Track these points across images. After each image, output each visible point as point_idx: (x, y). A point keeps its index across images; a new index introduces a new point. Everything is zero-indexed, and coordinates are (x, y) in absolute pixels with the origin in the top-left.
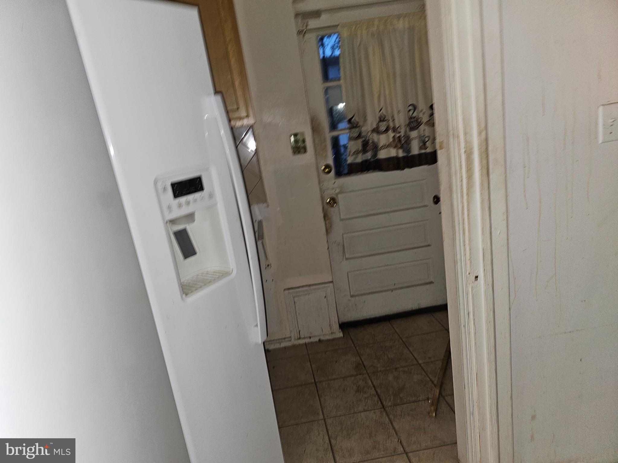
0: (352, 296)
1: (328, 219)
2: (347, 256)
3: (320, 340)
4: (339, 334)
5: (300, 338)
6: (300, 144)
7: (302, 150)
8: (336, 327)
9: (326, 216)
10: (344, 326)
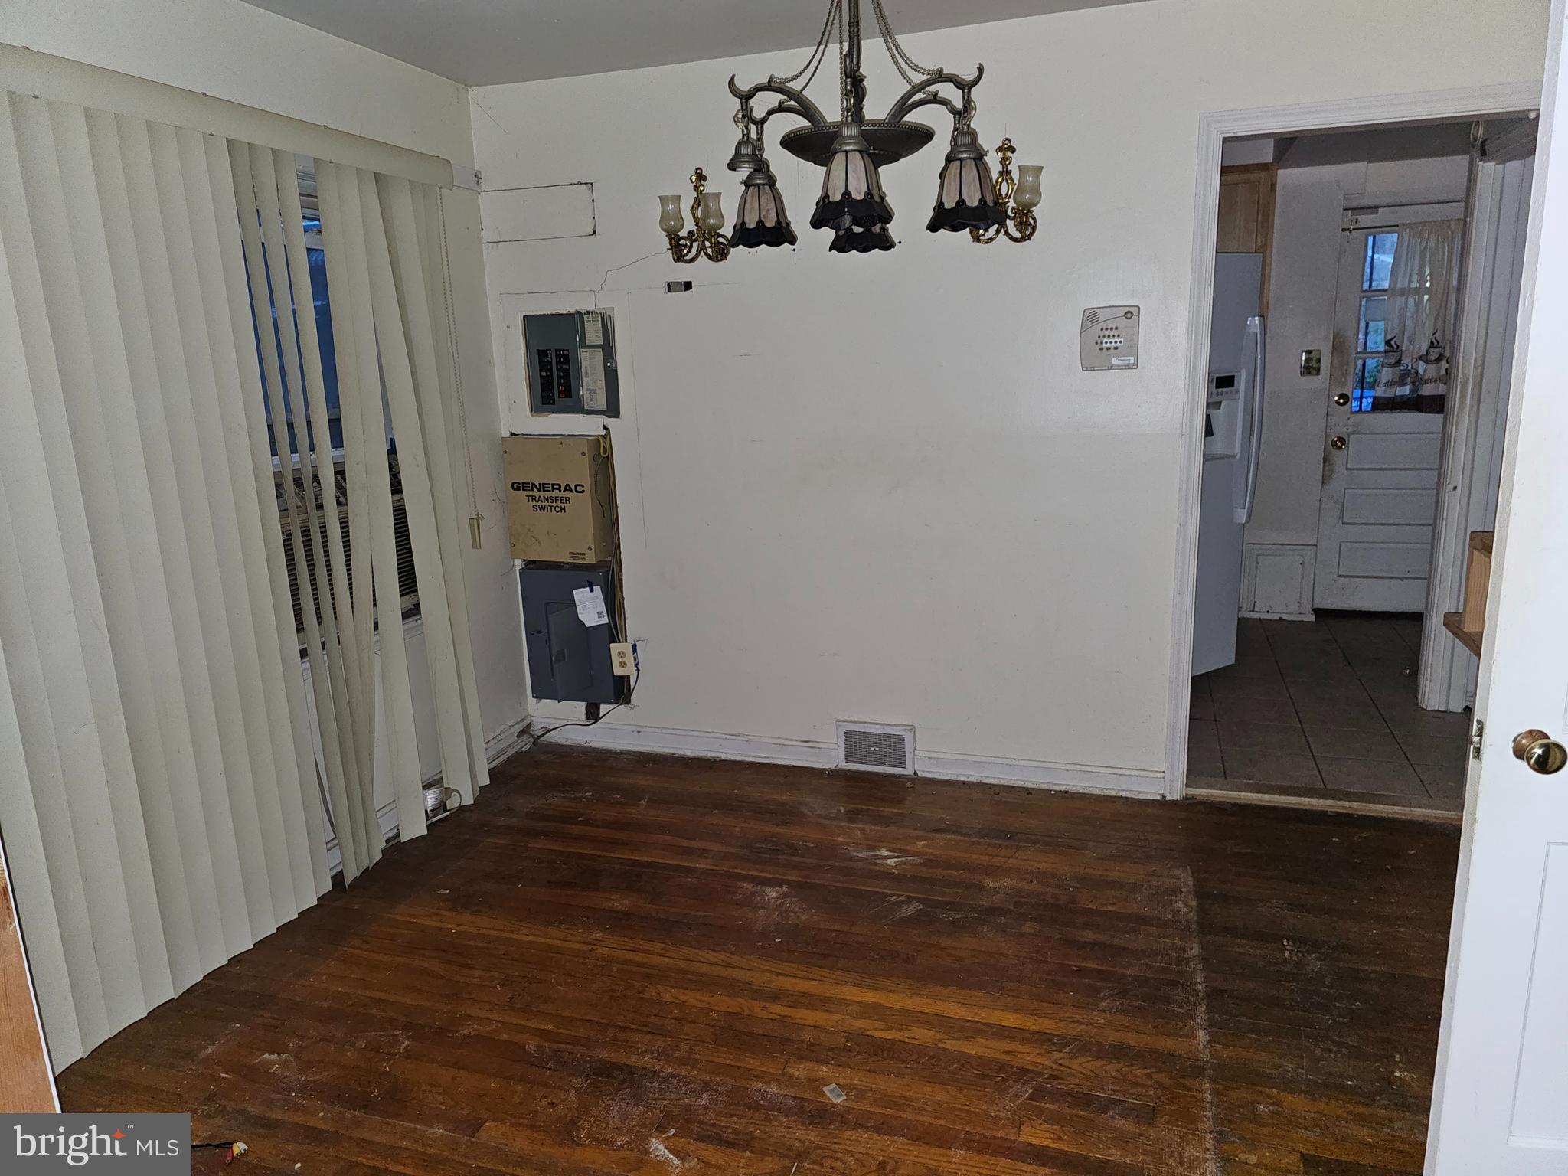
0: (1340, 576)
1: (1329, 465)
2: (1345, 520)
3: (1281, 619)
4: (1312, 618)
5: (1253, 611)
6: (1314, 364)
7: (1314, 372)
8: (1307, 608)
9: (1326, 460)
10: (1318, 612)
